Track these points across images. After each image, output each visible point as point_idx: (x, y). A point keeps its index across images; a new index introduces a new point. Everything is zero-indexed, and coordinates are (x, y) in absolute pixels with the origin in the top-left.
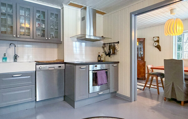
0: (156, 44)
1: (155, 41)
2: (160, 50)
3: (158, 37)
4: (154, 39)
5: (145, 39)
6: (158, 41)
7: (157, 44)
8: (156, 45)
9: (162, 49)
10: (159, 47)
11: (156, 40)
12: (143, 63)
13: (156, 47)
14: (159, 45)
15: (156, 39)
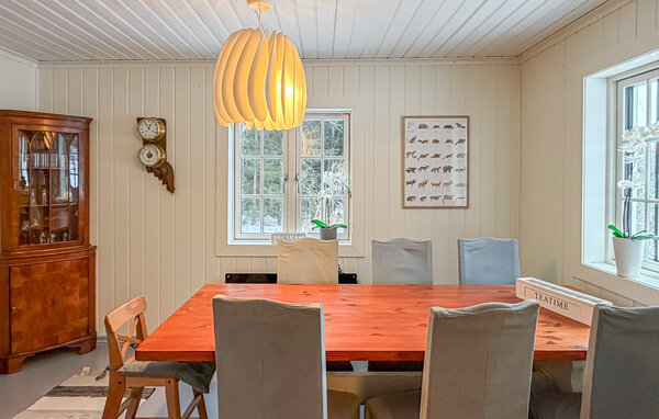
0: (150, 156)
1: (146, 142)
2: (171, 189)
3: (163, 121)
4: (143, 127)
5: (89, 120)
6: (160, 142)
7: (157, 156)
8: (152, 162)
9: (178, 181)
10: (164, 173)
11: (150, 135)
12: (83, 255)
13: (150, 169)
14: (167, 164)
15: (153, 127)
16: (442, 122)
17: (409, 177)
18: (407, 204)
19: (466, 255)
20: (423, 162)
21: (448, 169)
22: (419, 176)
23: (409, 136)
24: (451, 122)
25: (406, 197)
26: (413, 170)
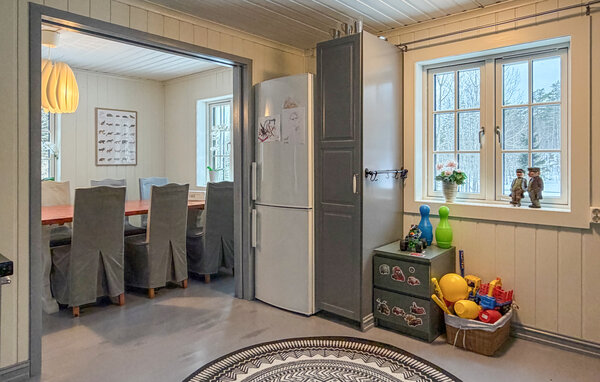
16: (122, 114)
17: (100, 146)
18: (99, 163)
19: (144, 187)
20: (109, 137)
21: (124, 142)
22: (107, 146)
23: (100, 121)
24: (128, 114)
25: (99, 158)
26: (103, 142)
